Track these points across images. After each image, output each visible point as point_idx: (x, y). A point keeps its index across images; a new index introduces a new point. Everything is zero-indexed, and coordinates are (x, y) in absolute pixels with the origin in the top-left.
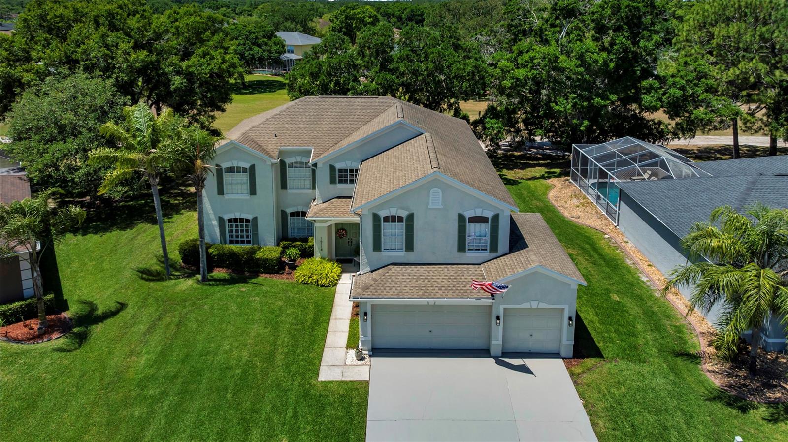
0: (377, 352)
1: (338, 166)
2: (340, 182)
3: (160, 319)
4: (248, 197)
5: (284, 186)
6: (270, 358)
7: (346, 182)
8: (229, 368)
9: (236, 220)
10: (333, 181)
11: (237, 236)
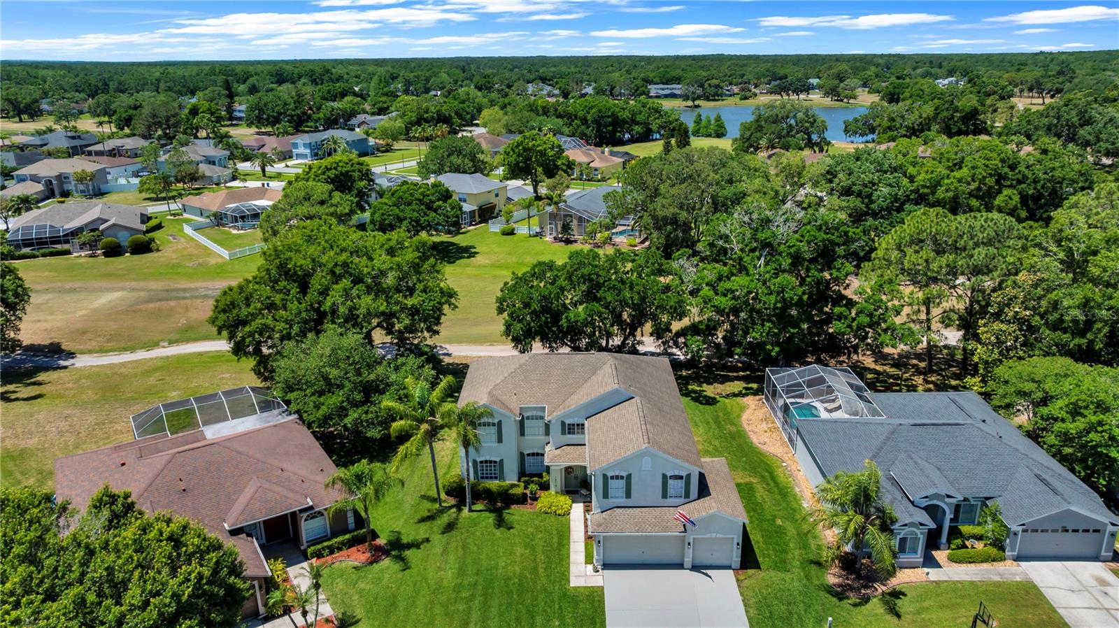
0: (606, 566)
1: (568, 422)
2: (569, 433)
3: (448, 544)
4: (496, 444)
5: (522, 433)
6: (535, 570)
7: (574, 433)
8: (509, 579)
9: (486, 462)
10: (563, 433)
11: (487, 474)
